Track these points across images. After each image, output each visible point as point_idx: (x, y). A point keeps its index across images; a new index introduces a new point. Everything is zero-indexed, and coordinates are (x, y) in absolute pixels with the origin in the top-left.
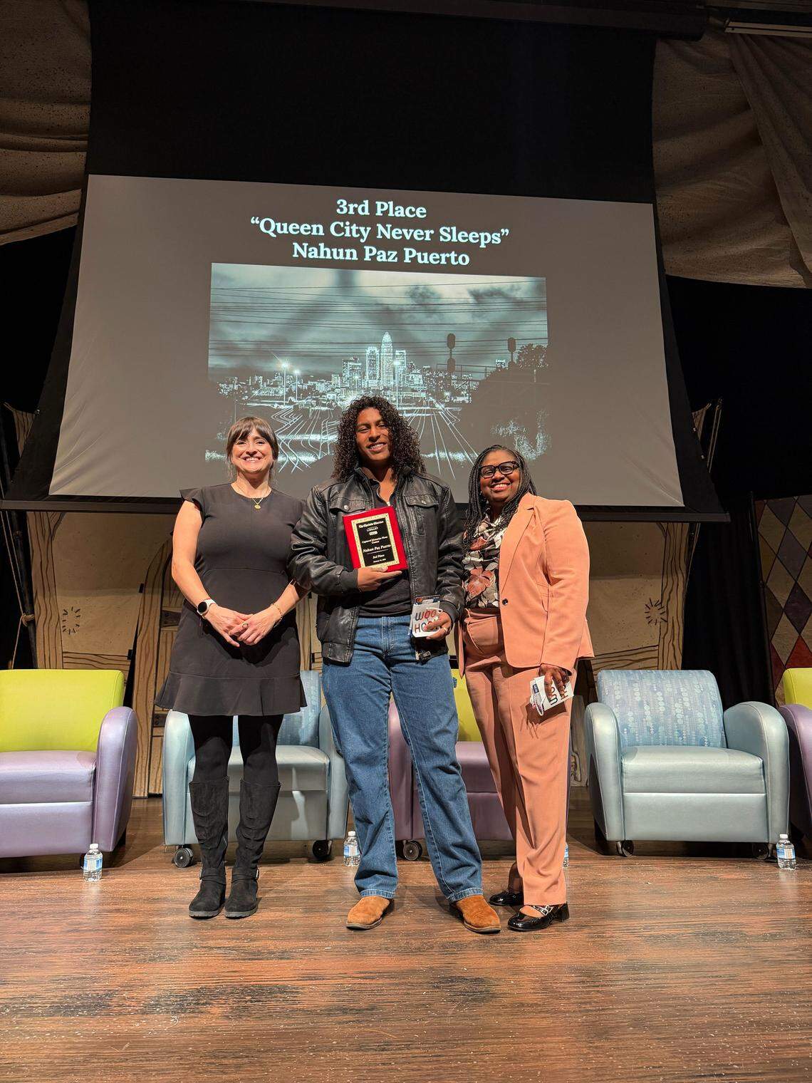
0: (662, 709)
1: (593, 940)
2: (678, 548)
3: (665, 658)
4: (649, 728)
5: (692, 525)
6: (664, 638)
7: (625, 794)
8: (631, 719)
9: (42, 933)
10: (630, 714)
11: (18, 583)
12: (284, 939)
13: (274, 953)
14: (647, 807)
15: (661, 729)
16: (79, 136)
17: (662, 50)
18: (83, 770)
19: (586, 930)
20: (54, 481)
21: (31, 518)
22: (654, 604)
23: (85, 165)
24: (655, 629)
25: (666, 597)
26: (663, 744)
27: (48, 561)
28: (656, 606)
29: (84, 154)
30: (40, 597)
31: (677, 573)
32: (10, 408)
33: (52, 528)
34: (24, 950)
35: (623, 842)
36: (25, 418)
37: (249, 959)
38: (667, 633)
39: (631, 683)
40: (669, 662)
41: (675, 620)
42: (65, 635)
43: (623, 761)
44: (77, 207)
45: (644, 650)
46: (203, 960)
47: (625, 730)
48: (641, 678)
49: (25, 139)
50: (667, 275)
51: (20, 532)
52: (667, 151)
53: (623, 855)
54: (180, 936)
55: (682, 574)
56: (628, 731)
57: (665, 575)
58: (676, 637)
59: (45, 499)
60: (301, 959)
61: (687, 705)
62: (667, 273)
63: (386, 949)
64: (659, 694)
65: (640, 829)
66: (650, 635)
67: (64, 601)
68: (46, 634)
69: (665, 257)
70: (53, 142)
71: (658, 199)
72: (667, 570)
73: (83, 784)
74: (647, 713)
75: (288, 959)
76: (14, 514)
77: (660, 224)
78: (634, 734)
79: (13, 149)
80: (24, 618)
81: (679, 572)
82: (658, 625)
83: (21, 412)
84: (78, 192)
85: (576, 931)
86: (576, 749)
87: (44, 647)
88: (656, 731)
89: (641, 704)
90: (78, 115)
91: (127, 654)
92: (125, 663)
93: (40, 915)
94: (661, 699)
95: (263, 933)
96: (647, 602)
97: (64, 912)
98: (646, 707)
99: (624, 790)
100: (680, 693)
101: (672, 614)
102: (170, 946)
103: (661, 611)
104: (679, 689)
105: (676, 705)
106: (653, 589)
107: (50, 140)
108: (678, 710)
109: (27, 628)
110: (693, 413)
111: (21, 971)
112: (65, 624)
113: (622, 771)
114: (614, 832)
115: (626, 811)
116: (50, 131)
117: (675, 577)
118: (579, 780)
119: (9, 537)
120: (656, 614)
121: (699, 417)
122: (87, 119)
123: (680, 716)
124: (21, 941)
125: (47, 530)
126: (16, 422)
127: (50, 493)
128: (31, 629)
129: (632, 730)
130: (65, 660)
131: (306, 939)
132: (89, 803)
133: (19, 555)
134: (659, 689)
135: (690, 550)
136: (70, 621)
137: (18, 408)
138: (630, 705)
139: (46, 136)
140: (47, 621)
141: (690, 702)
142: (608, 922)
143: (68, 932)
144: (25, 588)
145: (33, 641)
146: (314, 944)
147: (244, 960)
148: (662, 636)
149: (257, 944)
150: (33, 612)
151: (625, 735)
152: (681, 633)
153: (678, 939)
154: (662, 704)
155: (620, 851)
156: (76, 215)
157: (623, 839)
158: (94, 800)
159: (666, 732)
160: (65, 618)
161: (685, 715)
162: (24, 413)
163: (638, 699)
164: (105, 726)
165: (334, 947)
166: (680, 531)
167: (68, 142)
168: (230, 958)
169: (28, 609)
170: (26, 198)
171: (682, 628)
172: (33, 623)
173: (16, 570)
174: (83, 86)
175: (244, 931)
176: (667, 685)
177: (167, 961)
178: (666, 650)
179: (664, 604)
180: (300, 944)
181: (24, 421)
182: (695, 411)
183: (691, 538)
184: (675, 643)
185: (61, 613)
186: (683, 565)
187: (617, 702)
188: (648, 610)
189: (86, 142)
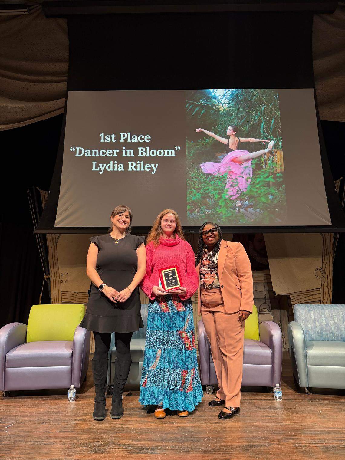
0: (324, 323)
1: (295, 447)
2: (329, 244)
3: (324, 293)
4: (318, 332)
5: (336, 234)
6: (323, 285)
7: (309, 366)
8: (310, 328)
9: (49, 432)
10: (309, 326)
11: (43, 263)
12: (153, 440)
13: (148, 449)
14: (318, 373)
15: (324, 333)
16: (65, 75)
17: (316, 19)
18: (67, 352)
19: (292, 441)
20: (56, 221)
21: (48, 236)
22: (318, 269)
23: (67, 88)
24: (319, 281)
25: (324, 266)
26: (325, 340)
27: (55, 253)
28: (319, 270)
29: (66, 83)
30: (52, 269)
31: (329, 255)
32: (38, 189)
33: (57, 239)
34: (41, 443)
35: (307, 388)
36: (45, 193)
37: (137, 453)
38: (325, 282)
39: (310, 311)
40: (326, 296)
41: (329, 276)
42: (62, 284)
43: (307, 351)
44: (63, 105)
45: (314, 290)
46: (117, 452)
47: (307, 333)
48: (314, 308)
49: (43, 78)
50: (321, 120)
51: (44, 241)
52: (319, 64)
53: (308, 394)
54: (108, 436)
55: (332, 255)
56: (308, 334)
57: (324, 256)
58: (329, 284)
59: (53, 228)
60: (160, 453)
61: (336, 321)
62: (321, 119)
63: (199, 449)
64: (323, 316)
65: (316, 383)
66: (317, 283)
67: (62, 270)
68: (55, 284)
69: (320, 111)
70: (54, 79)
71: (316, 86)
72: (324, 253)
73: (67, 358)
74: (317, 325)
75: (154, 453)
76: (41, 235)
77: (317, 97)
78: (312, 335)
79: (38, 82)
80: (46, 277)
81: (330, 254)
82: (321, 279)
83: (43, 191)
84: (65, 99)
85: (287, 441)
86: (283, 334)
87: (54, 289)
88: (322, 334)
89: (314, 321)
90: (63, 67)
91: (87, 292)
92: (87, 296)
93: (49, 421)
94: (324, 319)
95: (144, 436)
96: (316, 268)
97: (59, 420)
98: (317, 323)
99: (308, 364)
100: (333, 316)
101: (327, 273)
102: (102, 443)
103: (322, 272)
104: (332, 314)
105: (331, 322)
106: (318, 262)
107: (52, 78)
108: (332, 323)
109: (47, 281)
110: (335, 182)
111: (38, 456)
112: (62, 279)
113: (306, 355)
114: (303, 383)
115: (309, 374)
116: (53, 74)
117: (328, 257)
118: (285, 348)
119: (39, 243)
120: (320, 273)
121: (338, 183)
122: (67, 68)
123: (333, 327)
124: (40, 437)
125: (55, 240)
126: (41, 195)
127: (55, 226)
128: (48, 282)
129: (310, 333)
130: (62, 295)
131: (162, 440)
132: (70, 367)
133: (43, 251)
134: (323, 314)
135: (335, 243)
136: (64, 278)
137: (42, 189)
138: (309, 321)
139: (51, 76)
140: (55, 278)
141: (337, 320)
142: (303, 436)
143: (60, 432)
144: (46, 265)
145: (49, 287)
146: (167, 444)
147: (135, 453)
148: (323, 284)
149: (141, 443)
150: (49, 275)
151: (307, 335)
152: (332, 282)
153: (337, 449)
154: (324, 321)
155: (306, 392)
156: (64, 108)
157: (308, 387)
158: (72, 365)
159: (326, 334)
160: (62, 277)
161: (335, 326)
162: (45, 191)
163: (313, 319)
164: (76, 333)
165: (175, 447)
166: (330, 237)
167: (60, 78)
168: (128, 452)
169: (47, 273)
170: (43, 103)
171: (332, 280)
172: (49, 279)
173: (42, 256)
174: (65, 54)
175: (135, 434)
176: (326, 312)
177: (101, 452)
178: (325, 290)
179: (323, 269)
180: (160, 444)
181: (44, 194)
182: (335, 181)
183: (335, 239)
184: (329, 287)
185: (61, 275)
186: (332, 252)
187: (303, 320)
188: (316, 272)
189: (67, 78)
